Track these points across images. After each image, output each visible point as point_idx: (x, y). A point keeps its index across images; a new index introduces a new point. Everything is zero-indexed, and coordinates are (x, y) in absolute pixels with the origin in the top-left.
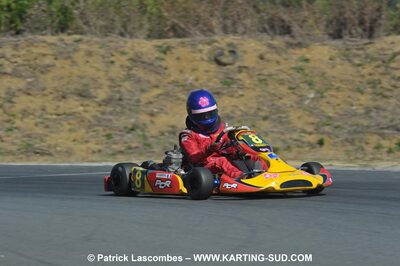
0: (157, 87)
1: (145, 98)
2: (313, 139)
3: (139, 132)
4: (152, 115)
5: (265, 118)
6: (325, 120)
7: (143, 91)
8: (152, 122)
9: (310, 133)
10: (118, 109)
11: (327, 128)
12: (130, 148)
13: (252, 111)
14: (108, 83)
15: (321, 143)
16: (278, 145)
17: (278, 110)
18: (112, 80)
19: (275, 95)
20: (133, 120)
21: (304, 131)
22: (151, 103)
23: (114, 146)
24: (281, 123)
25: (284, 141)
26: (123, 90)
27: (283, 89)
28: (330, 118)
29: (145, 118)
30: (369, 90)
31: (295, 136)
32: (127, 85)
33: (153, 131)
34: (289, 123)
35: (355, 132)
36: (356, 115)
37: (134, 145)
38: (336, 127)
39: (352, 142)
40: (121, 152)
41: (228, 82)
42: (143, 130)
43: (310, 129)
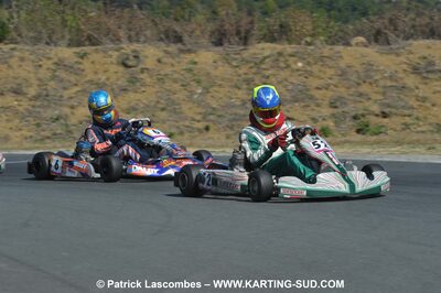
0: (76, 85)
1: (66, 94)
2: (201, 125)
3: (62, 121)
4: (72, 107)
5: (163, 109)
6: (210, 110)
7: (65, 89)
8: (73, 113)
9: (199, 121)
10: (46, 103)
11: (212, 117)
12: (55, 134)
13: (153, 104)
14: (37, 82)
15: (207, 128)
16: (173, 130)
17: (173, 102)
18: (40, 80)
19: (169, 91)
20: (57, 112)
21: (194, 120)
22: (71, 98)
23: (43, 133)
24: (175, 113)
25: (178, 127)
26: (49, 88)
27: (177, 86)
28: (214, 109)
29: (67, 110)
30: (245, 86)
31: (187, 123)
32: (52, 83)
33: (73, 120)
34: (182, 113)
35: (235, 120)
36: (234, 106)
37: (58, 132)
38: (219, 116)
39: (232, 128)
40: (48, 138)
41: (133, 80)
42: (65, 120)
43: (198, 118)
